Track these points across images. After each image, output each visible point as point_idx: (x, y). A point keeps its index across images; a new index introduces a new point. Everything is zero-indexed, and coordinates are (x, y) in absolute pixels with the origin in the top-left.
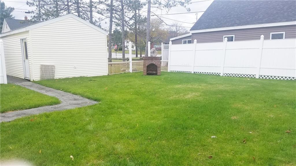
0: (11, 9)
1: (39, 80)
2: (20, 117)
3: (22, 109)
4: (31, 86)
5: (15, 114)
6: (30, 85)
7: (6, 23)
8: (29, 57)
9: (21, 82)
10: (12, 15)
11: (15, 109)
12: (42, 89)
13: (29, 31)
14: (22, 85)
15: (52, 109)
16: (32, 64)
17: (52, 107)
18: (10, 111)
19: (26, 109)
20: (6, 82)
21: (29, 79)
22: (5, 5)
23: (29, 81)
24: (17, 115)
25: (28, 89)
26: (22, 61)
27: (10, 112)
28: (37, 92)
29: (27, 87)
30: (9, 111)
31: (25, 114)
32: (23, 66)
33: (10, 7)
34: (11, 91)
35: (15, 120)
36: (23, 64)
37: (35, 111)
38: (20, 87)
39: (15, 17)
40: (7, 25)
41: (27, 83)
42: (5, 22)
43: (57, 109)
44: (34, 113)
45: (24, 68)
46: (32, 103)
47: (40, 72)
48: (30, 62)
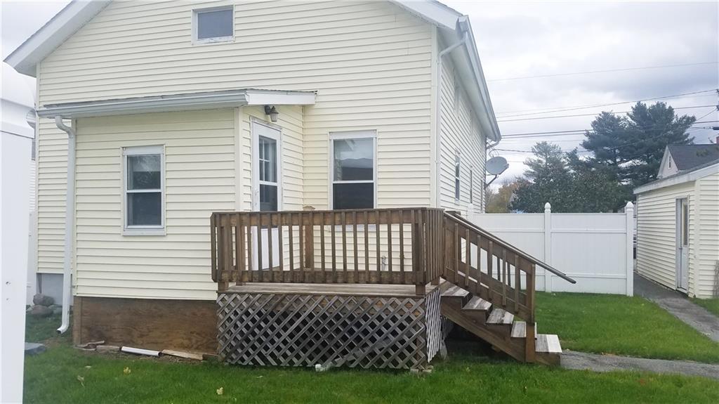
0: (689, 118)
1: (708, 297)
2: (622, 370)
3: (636, 355)
4: (682, 310)
5: (616, 361)
6: (681, 305)
7: (670, 155)
8: (691, 242)
9: (665, 297)
10: (688, 134)
11: (621, 352)
12: (707, 320)
13: (695, 181)
14: (665, 303)
15: (702, 371)
16: (695, 257)
17: (703, 368)
18: (612, 353)
19: (645, 358)
20: (630, 293)
21: (686, 292)
22: (675, 114)
23: (685, 296)
24: (620, 365)
25: (671, 316)
26: (675, 249)
27: (610, 355)
28: (688, 327)
29: (671, 311)
30: (608, 353)
31: (635, 366)
32: (676, 260)
33: (686, 116)
34: (633, 312)
35: (609, 374)
36: (676, 256)
37: (660, 366)
38: (655, 306)
39: (694, 138)
40: (672, 160)
41: (677, 301)
42: (667, 154)
43: (714, 375)
44: (655, 370)
45: (677, 266)
46: (661, 347)
47: (712, 278)
48: (691, 252)
